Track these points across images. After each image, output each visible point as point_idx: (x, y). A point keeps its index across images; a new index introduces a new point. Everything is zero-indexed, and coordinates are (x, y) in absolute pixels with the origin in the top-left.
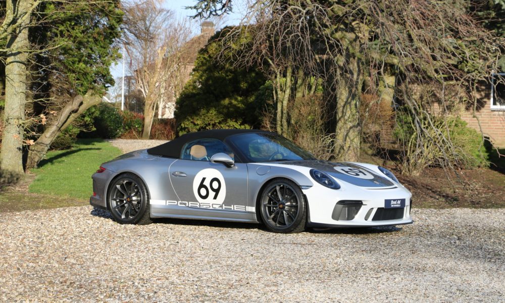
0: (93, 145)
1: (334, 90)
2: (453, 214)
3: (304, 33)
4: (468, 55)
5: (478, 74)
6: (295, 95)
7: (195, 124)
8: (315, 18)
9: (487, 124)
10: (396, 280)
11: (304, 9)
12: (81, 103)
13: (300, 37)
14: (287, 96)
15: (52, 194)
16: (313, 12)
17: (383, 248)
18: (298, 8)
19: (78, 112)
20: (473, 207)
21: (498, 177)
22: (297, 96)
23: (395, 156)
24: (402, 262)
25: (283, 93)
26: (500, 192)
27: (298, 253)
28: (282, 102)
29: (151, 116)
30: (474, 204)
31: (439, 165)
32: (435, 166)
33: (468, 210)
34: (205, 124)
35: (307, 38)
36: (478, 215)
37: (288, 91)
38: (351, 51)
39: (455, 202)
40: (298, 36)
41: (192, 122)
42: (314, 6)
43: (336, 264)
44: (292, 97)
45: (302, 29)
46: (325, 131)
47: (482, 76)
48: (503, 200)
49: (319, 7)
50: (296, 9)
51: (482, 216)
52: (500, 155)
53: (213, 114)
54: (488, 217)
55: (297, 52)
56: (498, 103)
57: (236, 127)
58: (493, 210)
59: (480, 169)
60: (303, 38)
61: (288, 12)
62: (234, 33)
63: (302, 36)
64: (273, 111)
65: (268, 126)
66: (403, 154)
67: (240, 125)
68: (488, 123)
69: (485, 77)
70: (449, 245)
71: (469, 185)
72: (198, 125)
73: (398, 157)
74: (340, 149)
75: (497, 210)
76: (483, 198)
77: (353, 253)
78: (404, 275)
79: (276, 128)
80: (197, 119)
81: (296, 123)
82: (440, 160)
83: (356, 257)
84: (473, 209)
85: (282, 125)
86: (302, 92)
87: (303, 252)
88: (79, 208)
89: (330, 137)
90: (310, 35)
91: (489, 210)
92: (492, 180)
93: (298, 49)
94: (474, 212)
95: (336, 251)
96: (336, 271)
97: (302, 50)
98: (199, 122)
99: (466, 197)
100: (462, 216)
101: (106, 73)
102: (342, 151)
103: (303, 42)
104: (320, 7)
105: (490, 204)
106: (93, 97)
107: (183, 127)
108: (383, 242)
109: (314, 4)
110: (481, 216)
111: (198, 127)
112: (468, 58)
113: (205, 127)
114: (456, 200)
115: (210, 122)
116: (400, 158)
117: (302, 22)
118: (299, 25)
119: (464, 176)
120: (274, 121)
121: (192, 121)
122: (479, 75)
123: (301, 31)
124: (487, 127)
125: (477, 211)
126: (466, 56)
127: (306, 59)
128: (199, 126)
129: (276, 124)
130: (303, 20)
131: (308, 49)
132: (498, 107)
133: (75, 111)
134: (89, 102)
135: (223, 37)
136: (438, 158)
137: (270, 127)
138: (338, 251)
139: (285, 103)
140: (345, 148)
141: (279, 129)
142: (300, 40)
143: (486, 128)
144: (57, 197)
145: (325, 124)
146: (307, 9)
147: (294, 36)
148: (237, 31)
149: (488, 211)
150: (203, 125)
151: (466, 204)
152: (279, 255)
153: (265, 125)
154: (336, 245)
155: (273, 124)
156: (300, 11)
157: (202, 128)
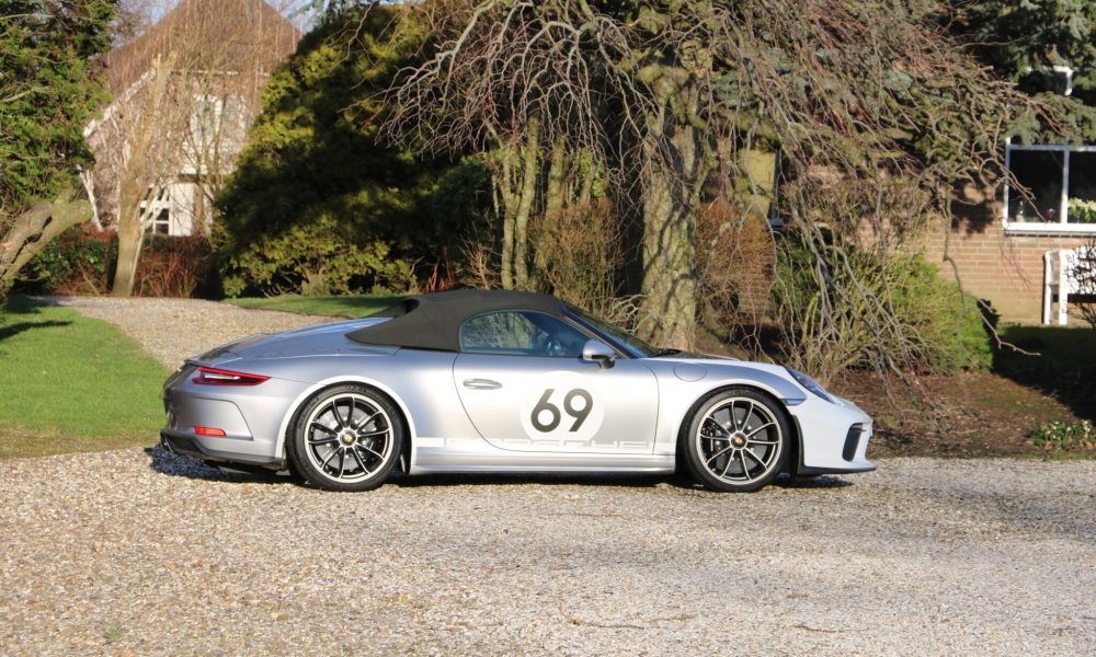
0: (37, 312)
1: (637, 193)
2: (896, 468)
3: (577, 83)
4: (933, 121)
5: (956, 163)
6: (546, 202)
7: (266, 260)
8: (601, 47)
9: (995, 268)
10: (772, 562)
11: (578, 28)
12: (49, 220)
13: (571, 92)
14: (526, 204)
15: (19, 427)
16: (596, 33)
17: (747, 522)
18: (564, 25)
19: (42, 238)
20: (941, 456)
21: (1004, 392)
22: (549, 205)
23: (774, 343)
24: (783, 541)
25: (518, 197)
26: (1005, 426)
27: (591, 528)
28: (515, 219)
29: (135, 234)
30: (946, 451)
31: (869, 364)
32: (858, 368)
33: (927, 463)
34: (293, 259)
35: (583, 93)
36: (948, 471)
37: (529, 193)
38: (677, 110)
39: (904, 447)
40: (565, 88)
41: (258, 255)
42: (600, 22)
43: (665, 542)
44: (540, 205)
45: (573, 71)
46: (616, 286)
47: (963, 170)
48: (1009, 443)
49: (608, 24)
50: (561, 28)
51: (954, 473)
52: (1000, 342)
53: (313, 234)
54: (967, 475)
55: (563, 122)
56: (1019, 217)
57: (372, 265)
58: (981, 462)
59: (968, 373)
60: (576, 94)
61: (544, 36)
62: (425, 76)
63: (573, 88)
64: (493, 240)
65: (482, 274)
66: (791, 340)
67: (383, 262)
68: (996, 264)
69: (969, 171)
70: (875, 519)
71: (933, 409)
72: (274, 261)
73: (781, 346)
74: (655, 328)
75: (989, 461)
76: (966, 437)
77: (694, 528)
78: (786, 557)
79: (499, 279)
80: (273, 247)
81: (550, 267)
82: (870, 353)
83: (700, 534)
84: (940, 460)
85: (513, 273)
86: (561, 195)
87: (600, 526)
88: (98, 455)
89: (633, 302)
90: (590, 88)
91: (973, 461)
92: (991, 399)
93: (566, 117)
94: (940, 464)
95: (661, 526)
96: (666, 552)
97: (574, 118)
98: (277, 255)
99: (930, 436)
100: (914, 471)
101: (76, 138)
102: (658, 332)
103: (575, 102)
104: (612, 25)
105: (979, 451)
106: (75, 203)
107: (235, 266)
108: (747, 513)
109: (598, 18)
110: (952, 473)
111: (273, 267)
112: (934, 129)
113: (292, 268)
114: (907, 441)
115: (305, 253)
116: (785, 349)
117: (573, 58)
118: (566, 64)
119: (922, 388)
120: (494, 262)
121: (258, 250)
122: (957, 166)
123: (571, 78)
124: (994, 274)
125: (948, 463)
126: (929, 123)
127: (582, 138)
128: (277, 264)
129: (499, 270)
130: (575, 53)
131: (586, 118)
132: (1022, 225)
133: (32, 239)
134: (65, 216)
135: (402, 85)
136: (866, 350)
137: (486, 276)
138: (664, 526)
139: (522, 220)
140: (665, 326)
141: (507, 281)
142: (569, 96)
143: (992, 277)
144: (31, 433)
145: (617, 271)
146: (583, 28)
147: (557, 88)
148: (431, 73)
149: (970, 464)
150: (288, 262)
151: (927, 451)
152: (556, 531)
153: (475, 272)
154: (657, 517)
155: (494, 268)
156: (568, 32)
157: (284, 268)
